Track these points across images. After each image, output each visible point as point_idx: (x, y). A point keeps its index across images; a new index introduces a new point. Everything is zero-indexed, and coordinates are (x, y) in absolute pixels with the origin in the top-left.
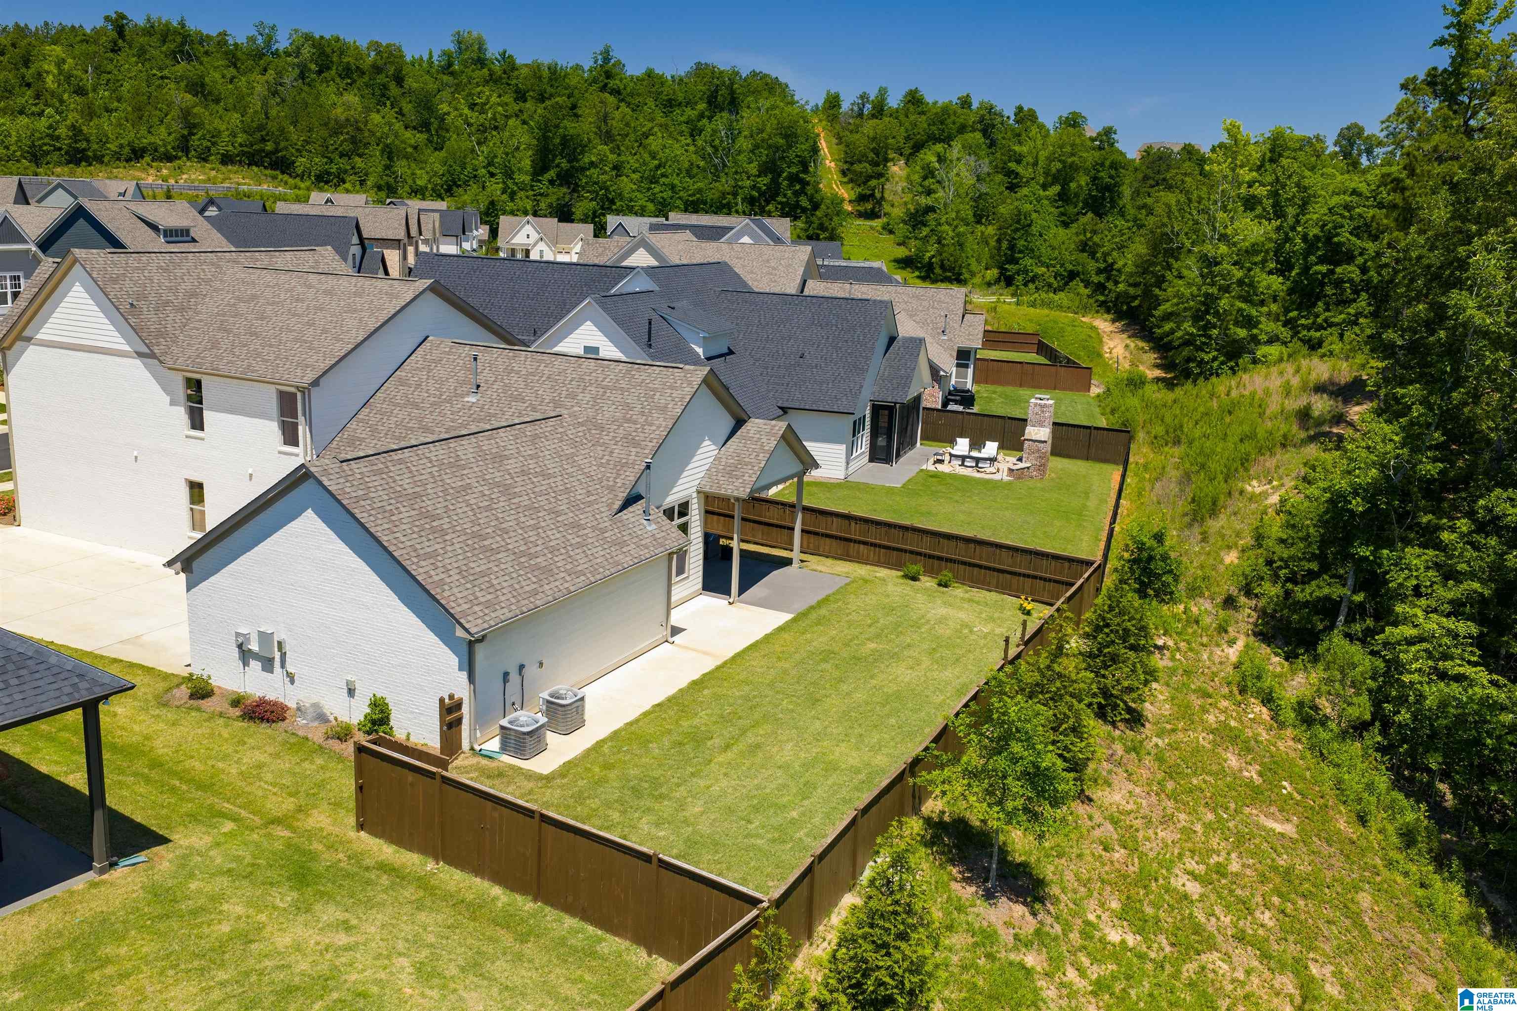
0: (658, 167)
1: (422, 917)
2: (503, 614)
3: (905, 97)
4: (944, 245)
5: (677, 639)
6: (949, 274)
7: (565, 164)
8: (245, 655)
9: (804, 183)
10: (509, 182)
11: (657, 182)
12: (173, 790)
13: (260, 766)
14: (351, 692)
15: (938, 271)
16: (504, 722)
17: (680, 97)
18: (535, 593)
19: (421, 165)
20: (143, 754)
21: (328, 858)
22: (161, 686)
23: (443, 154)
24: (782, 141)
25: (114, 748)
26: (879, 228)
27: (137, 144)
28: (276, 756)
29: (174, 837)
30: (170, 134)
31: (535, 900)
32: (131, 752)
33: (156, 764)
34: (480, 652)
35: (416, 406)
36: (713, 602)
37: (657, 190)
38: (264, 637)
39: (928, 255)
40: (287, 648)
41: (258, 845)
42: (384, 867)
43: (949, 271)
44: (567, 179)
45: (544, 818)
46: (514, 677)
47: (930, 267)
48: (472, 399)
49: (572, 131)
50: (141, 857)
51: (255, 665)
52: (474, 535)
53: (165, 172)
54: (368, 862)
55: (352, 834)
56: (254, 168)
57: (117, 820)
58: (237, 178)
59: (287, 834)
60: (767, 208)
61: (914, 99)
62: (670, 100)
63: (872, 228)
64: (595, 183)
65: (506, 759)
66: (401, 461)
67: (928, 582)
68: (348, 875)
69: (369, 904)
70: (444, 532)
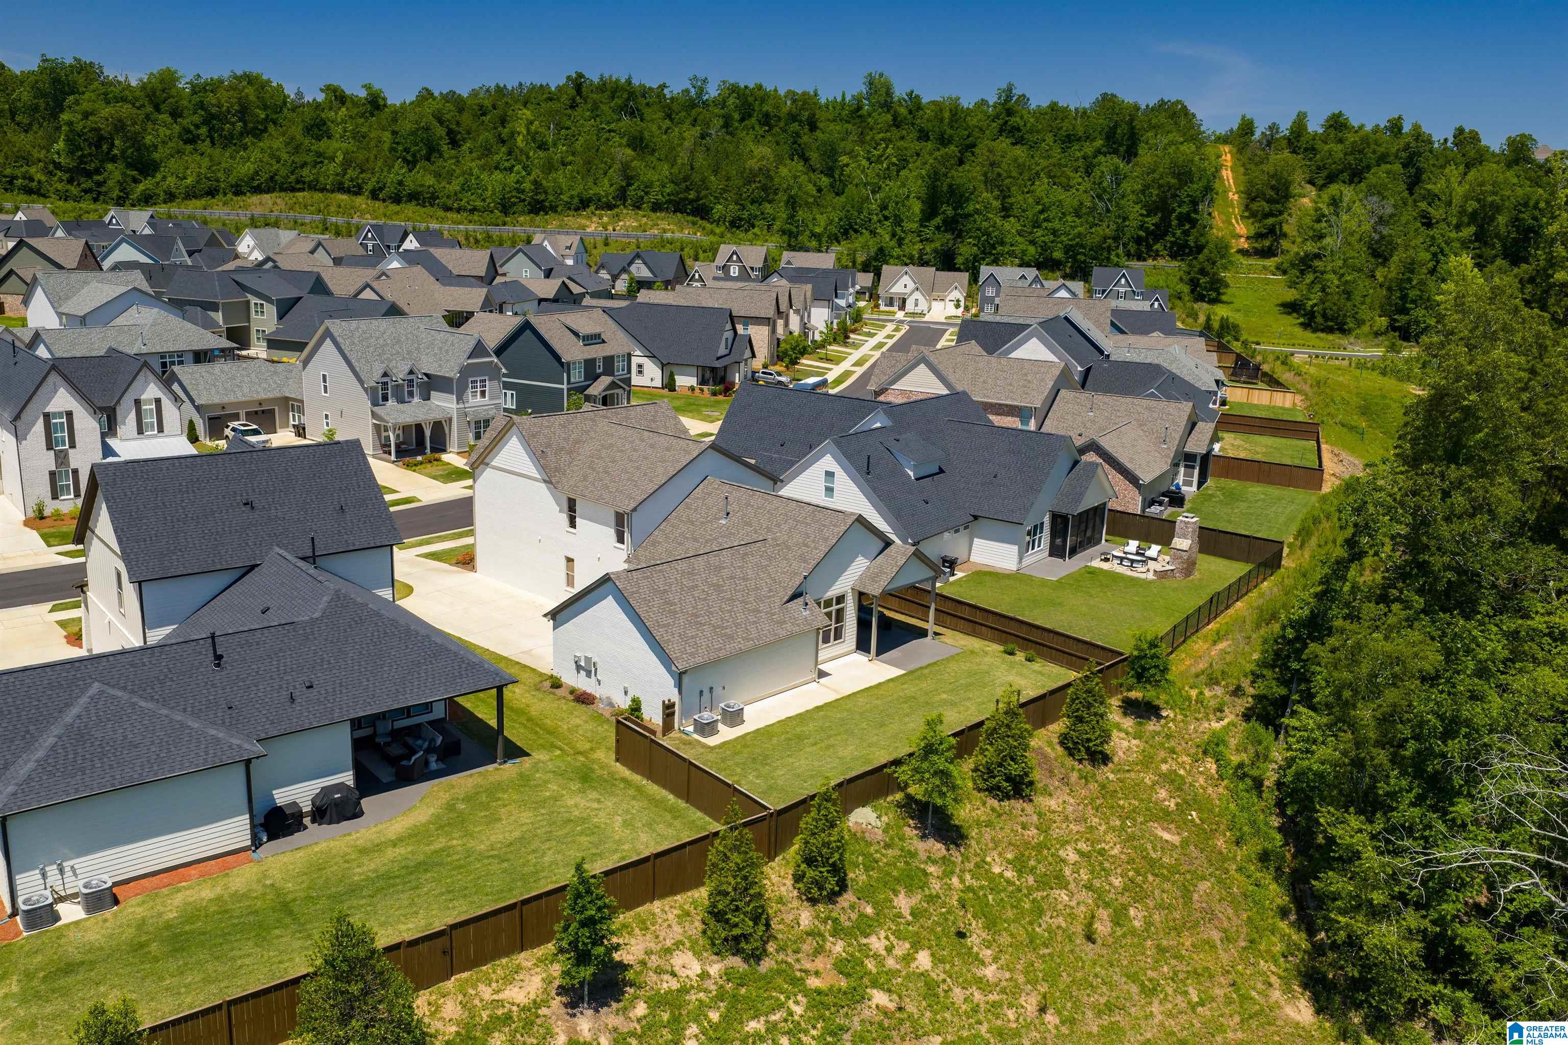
0: (1042, 212)
1: (634, 802)
2: (699, 660)
3: (1327, 121)
4: (1327, 294)
5: (822, 680)
6: (1330, 324)
7: (950, 212)
8: (579, 668)
9: (1193, 223)
10: (898, 230)
11: (1039, 227)
12: (536, 733)
13: (578, 726)
14: (626, 693)
15: (1319, 319)
16: (696, 717)
17: (1080, 131)
18: (721, 649)
19: (822, 210)
20: (524, 713)
21: (599, 772)
22: (538, 679)
23: (842, 199)
24: (1173, 181)
25: (512, 709)
26: (1272, 268)
27: (586, 195)
28: (586, 722)
29: (533, 754)
30: (612, 185)
31: (687, 802)
32: (519, 712)
33: (530, 719)
34: (686, 679)
35: (692, 523)
36: (860, 658)
37: (1039, 234)
38: (588, 660)
39: (1310, 303)
40: (598, 666)
41: (569, 763)
42: (624, 780)
43: (1332, 320)
44: (952, 226)
45: (691, 763)
46: (706, 694)
47: (1311, 315)
48: (723, 522)
49: (958, 181)
50: (518, 760)
51: (583, 673)
52: (693, 615)
53: (605, 219)
54: (617, 776)
55: (613, 763)
56: (679, 215)
57: (508, 743)
58: (664, 225)
59: (583, 759)
60: (1155, 248)
61: (1337, 124)
62: (1068, 136)
63: (1264, 267)
64: (979, 229)
65: (696, 736)
66: (660, 571)
67: (1020, 656)
68: (606, 781)
69: (612, 794)
70: (675, 612)
